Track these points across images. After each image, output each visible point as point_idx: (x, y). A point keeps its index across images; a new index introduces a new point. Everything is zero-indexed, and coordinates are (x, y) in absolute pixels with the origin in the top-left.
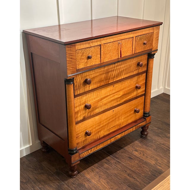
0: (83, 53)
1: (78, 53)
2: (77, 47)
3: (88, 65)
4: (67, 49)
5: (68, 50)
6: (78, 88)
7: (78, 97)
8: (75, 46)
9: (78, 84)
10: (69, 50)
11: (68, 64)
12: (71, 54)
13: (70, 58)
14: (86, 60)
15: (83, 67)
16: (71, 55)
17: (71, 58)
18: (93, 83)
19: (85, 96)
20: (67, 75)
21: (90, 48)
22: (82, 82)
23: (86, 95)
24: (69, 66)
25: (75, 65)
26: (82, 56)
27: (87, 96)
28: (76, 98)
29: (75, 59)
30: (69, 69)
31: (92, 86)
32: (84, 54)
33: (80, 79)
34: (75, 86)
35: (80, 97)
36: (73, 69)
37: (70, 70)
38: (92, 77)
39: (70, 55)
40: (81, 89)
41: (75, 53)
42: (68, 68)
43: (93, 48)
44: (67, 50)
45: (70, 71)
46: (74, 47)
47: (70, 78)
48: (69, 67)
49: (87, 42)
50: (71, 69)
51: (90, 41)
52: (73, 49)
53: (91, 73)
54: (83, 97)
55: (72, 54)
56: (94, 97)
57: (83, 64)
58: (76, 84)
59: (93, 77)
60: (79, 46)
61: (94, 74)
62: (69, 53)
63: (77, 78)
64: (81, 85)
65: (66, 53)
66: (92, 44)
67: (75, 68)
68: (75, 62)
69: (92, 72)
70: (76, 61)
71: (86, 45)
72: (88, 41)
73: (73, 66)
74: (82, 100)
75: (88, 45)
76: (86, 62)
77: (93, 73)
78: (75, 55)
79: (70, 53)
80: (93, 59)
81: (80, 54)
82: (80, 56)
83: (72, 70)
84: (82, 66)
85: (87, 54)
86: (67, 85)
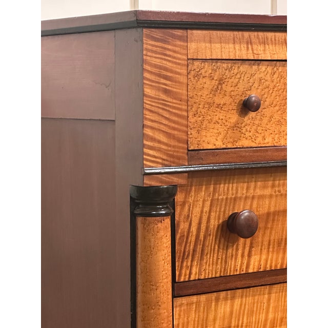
0: (221, 82)
1: (197, 76)
2: (192, 46)
3: (246, 143)
4: (148, 43)
5: (152, 51)
6: (194, 251)
7: (194, 299)
8: (185, 40)
9: (194, 229)
10: (156, 52)
11: (148, 115)
12: (166, 69)
13: (159, 89)
14: (234, 117)
15: (219, 144)
16: (166, 78)
17: (166, 92)
18: (266, 243)
19: (226, 299)
20: (143, 166)
21: (255, 67)
22: (214, 223)
23: (233, 298)
24: (155, 125)
25: (185, 129)
26: (215, 91)
27: (237, 302)
28: (184, 300)
29: (185, 97)
30: (153, 139)
31: (264, 257)
32: (227, 88)
33: (206, 209)
34: (178, 237)
35: (203, 298)
36: (173, 143)
37: (156, 145)
38: (263, 210)
39: (159, 75)
40: (208, 259)
41: (184, 71)
42: (148, 132)
43: (269, 69)
44: (147, 49)
45: (159, 150)
46: (179, 43)
47: (154, 183)
48: (152, 128)
49: (238, 34)
50: (159, 142)
51: (253, 34)
52: (175, 52)
53: (259, 192)
54: (217, 300)
55: (171, 71)
56: (271, 316)
57: (222, 130)
58: (183, 227)
59: (268, 214)
60: (203, 45)
61: (271, 196)
62: (155, 66)
63: (191, 200)
64: (211, 239)
65: (143, 61)
66: (261, 48)
67: (179, 140)
68: (185, 114)
69: (265, 187)
70: (187, 111)
71: (237, 47)
72: (246, 34)
73: (174, 129)
74: (211, 317)
75: (244, 46)
76: (236, 127)
77: (268, 192)
78: (183, 79)
79: (160, 68)
80: (265, 120)
81: (207, 80)
82: (206, 92)
83: (166, 144)
84: (213, 140)
85: (241, 87)
86: (139, 220)
